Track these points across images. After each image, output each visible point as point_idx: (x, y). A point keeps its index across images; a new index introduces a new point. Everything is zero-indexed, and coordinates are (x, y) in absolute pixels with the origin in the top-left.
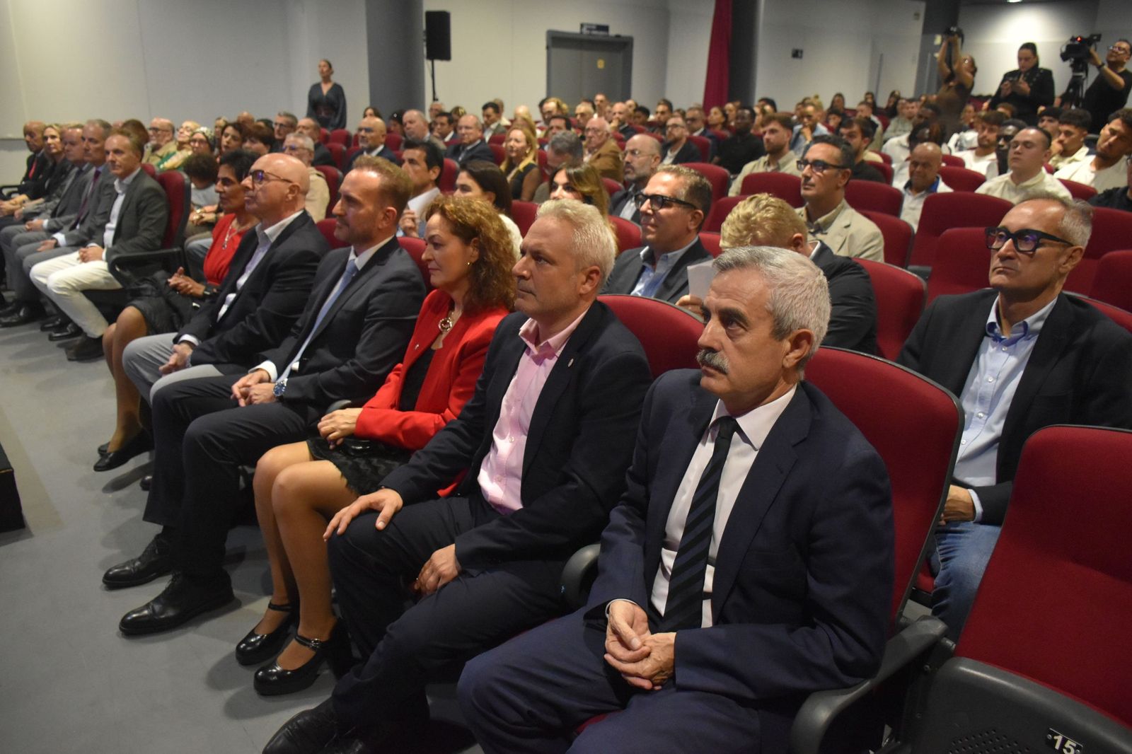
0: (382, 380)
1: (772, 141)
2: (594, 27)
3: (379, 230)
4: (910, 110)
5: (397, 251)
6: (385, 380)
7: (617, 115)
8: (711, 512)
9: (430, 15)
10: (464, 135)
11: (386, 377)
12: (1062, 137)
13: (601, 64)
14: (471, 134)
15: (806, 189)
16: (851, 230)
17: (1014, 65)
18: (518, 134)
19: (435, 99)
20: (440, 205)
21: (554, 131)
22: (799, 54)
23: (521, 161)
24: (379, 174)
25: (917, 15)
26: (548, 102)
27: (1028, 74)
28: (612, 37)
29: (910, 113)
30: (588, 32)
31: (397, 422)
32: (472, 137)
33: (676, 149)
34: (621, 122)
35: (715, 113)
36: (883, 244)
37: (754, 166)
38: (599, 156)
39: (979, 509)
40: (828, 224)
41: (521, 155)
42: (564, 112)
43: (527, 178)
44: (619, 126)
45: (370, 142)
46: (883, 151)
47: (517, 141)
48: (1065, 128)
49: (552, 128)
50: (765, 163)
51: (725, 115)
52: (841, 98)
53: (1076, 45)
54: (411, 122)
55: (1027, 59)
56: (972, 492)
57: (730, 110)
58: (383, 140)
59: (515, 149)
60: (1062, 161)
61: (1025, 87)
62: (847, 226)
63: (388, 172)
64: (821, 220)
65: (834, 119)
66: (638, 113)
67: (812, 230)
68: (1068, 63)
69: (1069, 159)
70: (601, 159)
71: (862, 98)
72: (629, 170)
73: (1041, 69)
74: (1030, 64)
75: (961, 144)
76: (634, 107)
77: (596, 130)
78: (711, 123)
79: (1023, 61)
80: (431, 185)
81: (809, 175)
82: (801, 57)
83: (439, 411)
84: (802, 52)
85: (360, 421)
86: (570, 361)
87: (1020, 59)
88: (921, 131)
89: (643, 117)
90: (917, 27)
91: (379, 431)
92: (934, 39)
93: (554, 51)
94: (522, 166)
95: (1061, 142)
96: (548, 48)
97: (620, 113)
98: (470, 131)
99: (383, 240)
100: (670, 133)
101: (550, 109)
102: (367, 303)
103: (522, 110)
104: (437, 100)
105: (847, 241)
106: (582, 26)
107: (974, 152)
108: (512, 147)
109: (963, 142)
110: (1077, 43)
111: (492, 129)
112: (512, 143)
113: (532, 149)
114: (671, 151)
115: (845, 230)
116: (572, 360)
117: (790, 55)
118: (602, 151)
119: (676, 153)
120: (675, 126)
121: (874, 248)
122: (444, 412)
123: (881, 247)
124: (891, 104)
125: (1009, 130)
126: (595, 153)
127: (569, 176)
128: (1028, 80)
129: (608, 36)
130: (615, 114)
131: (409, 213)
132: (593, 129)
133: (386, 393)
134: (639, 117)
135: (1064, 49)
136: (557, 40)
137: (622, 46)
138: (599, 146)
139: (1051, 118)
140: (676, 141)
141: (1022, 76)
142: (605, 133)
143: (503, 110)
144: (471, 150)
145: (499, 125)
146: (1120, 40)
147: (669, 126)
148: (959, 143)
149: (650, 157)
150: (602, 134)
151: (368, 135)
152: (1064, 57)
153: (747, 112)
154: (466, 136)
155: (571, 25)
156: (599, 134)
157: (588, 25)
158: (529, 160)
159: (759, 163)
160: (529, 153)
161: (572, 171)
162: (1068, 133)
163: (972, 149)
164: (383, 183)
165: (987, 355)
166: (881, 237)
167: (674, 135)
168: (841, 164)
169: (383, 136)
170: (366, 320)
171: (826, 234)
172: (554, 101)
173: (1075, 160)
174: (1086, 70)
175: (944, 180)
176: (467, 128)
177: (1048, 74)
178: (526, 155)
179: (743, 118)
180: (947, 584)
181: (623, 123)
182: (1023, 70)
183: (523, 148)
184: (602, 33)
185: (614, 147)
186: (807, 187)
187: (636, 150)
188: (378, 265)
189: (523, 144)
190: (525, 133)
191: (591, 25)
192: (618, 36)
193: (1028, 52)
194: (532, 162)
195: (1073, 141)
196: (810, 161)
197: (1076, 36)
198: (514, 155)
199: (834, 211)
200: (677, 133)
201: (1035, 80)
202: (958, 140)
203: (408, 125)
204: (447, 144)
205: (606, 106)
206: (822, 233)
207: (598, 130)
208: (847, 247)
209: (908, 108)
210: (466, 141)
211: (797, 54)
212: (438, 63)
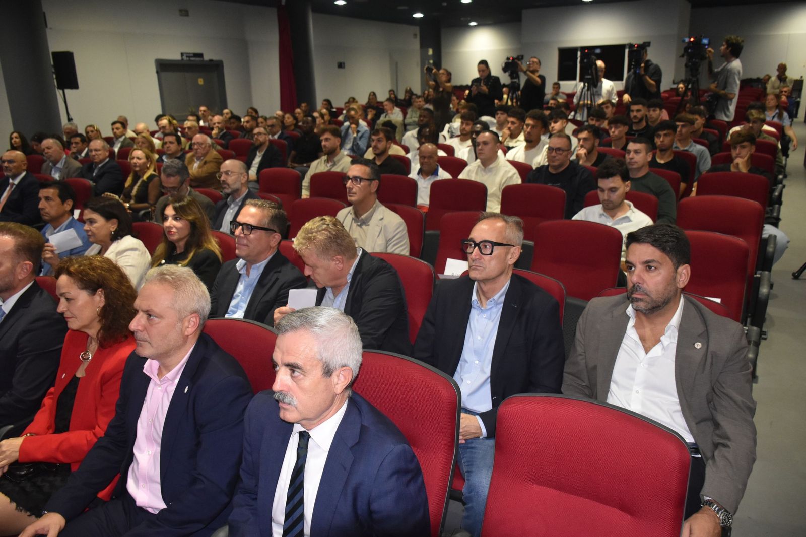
0: (37, 405)
1: (327, 146)
2: (192, 55)
3: (20, 280)
4: (419, 103)
5: (38, 294)
6: (41, 404)
7: (217, 125)
8: (301, 502)
9: (56, 55)
10: (94, 156)
11: (41, 402)
12: (509, 125)
13: (201, 81)
14: (100, 154)
15: (350, 196)
16: (385, 222)
17: (476, 75)
18: (138, 154)
19: (70, 120)
20: (66, 267)
21: (167, 145)
22: (343, 65)
23: (144, 173)
24: (12, 237)
25: (415, 35)
26: (161, 120)
27: (485, 80)
28: (206, 61)
29: (419, 105)
30: (188, 59)
31: (54, 446)
32: (101, 157)
33: (262, 151)
34: (220, 130)
35: (288, 118)
36: (406, 228)
37: (318, 164)
38: (205, 163)
39: (484, 430)
40: (369, 218)
41: (144, 169)
42: (175, 126)
43: (150, 185)
44: (219, 133)
45: (13, 170)
46: (403, 143)
47: (138, 158)
48: (511, 119)
49: (166, 143)
50: (325, 161)
51: (295, 118)
52: (374, 97)
53: (510, 63)
54: (48, 148)
55: (483, 71)
56: (478, 417)
57: (299, 114)
58: (25, 167)
59: (137, 165)
60: (511, 142)
61: (484, 88)
62: (382, 219)
63: (20, 234)
64: (363, 217)
65: (371, 111)
66: (232, 121)
67: (359, 224)
68: (507, 74)
69: (515, 140)
70: (207, 165)
71: (387, 96)
72: (225, 186)
73: (493, 76)
74: (486, 74)
75: (451, 130)
76: (229, 115)
77: (200, 144)
78: (286, 125)
79: (481, 72)
80: (67, 215)
81: (351, 187)
82: (344, 67)
83: (91, 427)
84: (344, 64)
85: (22, 449)
86: (185, 388)
87: (479, 71)
88: (423, 130)
89: (237, 123)
90: (416, 44)
91: (40, 456)
92: (427, 52)
93: (163, 74)
94: (145, 177)
95: (509, 129)
96: (157, 72)
97: (218, 123)
98: (99, 152)
99: (23, 288)
100: (257, 139)
101: (164, 125)
102: (17, 343)
103: (141, 126)
104: (72, 119)
105: (383, 230)
106: (182, 54)
107: (459, 138)
108: (135, 163)
109: (453, 129)
110: (510, 61)
111: (120, 141)
112: (135, 160)
113: (151, 163)
114: (259, 152)
115: (380, 221)
116: (187, 388)
117: (336, 66)
118: (208, 158)
119: (263, 153)
120: (259, 134)
121: (401, 233)
122: (94, 429)
123: (405, 231)
124: (407, 98)
125: (478, 128)
126: (202, 160)
127: (175, 209)
128: (486, 84)
129: (203, 61)
130: (214, 124)
131: (48, 246)
132: (198, 143)
133: (42, 418)
134: (234, 123)
135: (503, 65)
136: (163, 67)
137: (216, 67)
138: (205, 155)
139: (502, 112)
140: (262, 144)
141: (482, 81)
142: (208, 145)
143: (127, 124)
144: (102, 167)
145: (126, 138)
146: (532, 58)
147: (255, 134)
148: (450, 131)
149: (240, 175)
150: (205, 146)
151: (11, 165)
152: (505, 69)
153: (310, 119)
154: (96, 156)
155: (173, 54)
156: (203, 146)
157: (186, 53)
158: (151, 172)
159: (321, 161)
160: (150, 166)
161: (177, 205)
162: (513, 123)
163: (458, 136)
164: (17, 243)
165: (475, 321)
166: (404, 224)
167: (259, 140)
168: (372, 178)
169: (24, 165)
170: (17, 356)
171: (369, 225)
172: (166, 119)
173: (518, 140)
174: (518, 77)
175: (441, 167)
176: (96, 150)
177: (497, 79)
178: (148, 168)
179: (308, 123)
180: (469, 493)
181: (222, 130)
182: (482, 78)
183: (144, 164)
184: (198, 59)
185: (215, 155)
186: (351, 195)
187: (229, 171)
188: (24, 308)
189: (143, 160)
190: (144, 152)
191: (189, 54)
192: (211, 61)
193: (483, 66)
194: (154, 173)
195: (516, 128)
196: (351, 177)
197: (509, 56)
198: (137, 169)
199: (371, 209)
200: (261, 138)
201: (490, 83)
202: (450, 128)
203: (46, 150)
204: (81, 161)
205: (208, 116)
206: (366, 225)
207: (202, 144)
208: (383, 234)
209: (417, 102)
210: (97, 160)
211: (341, 65)
212: (67, 91)
